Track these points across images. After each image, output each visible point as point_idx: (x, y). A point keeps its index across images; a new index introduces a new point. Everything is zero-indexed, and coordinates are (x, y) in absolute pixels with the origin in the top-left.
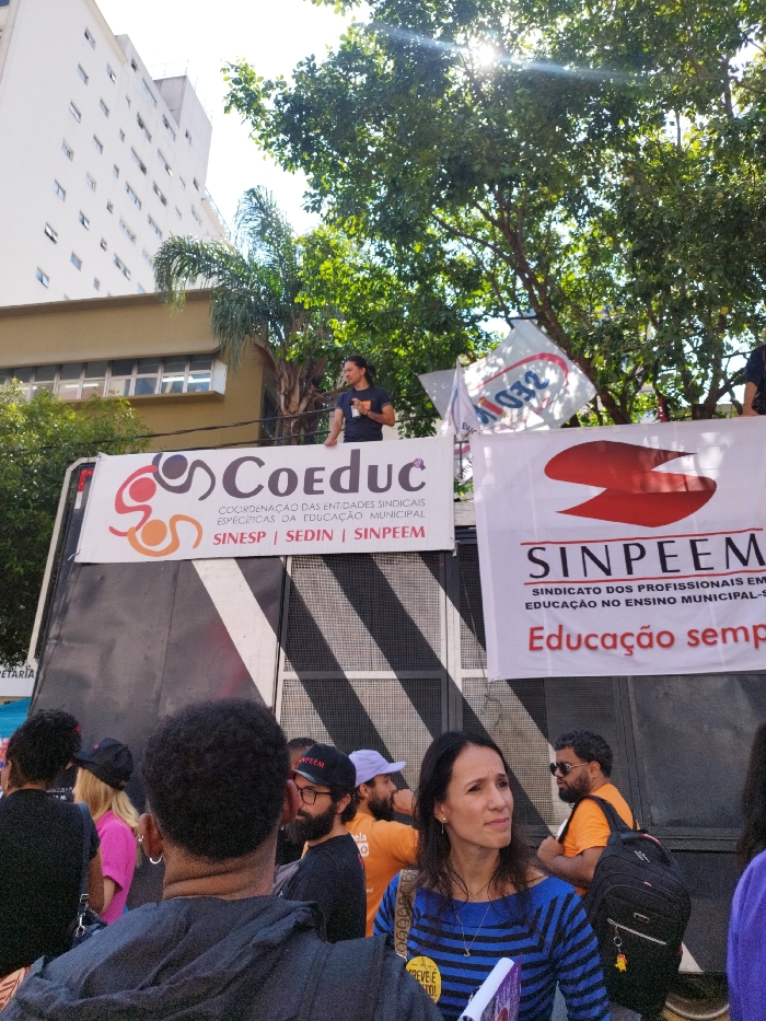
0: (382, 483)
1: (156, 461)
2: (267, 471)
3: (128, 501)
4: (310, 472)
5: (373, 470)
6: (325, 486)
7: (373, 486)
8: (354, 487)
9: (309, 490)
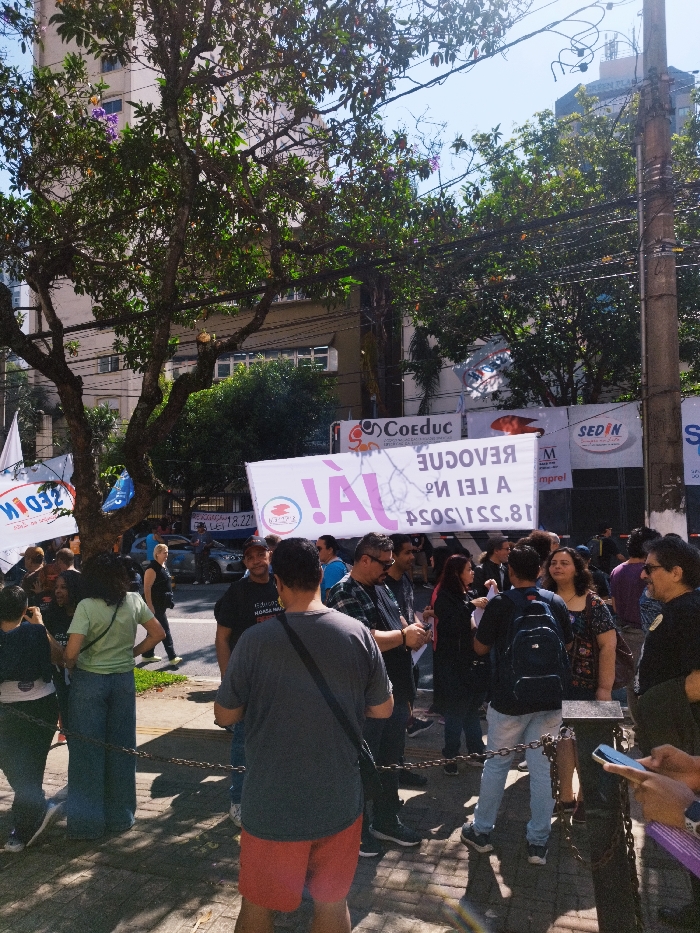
0: (437, 430)
1: (360, 423)
2: (398, 427)
3: (354, 438)
4: (413, 426)
5: (434, 426)
6: (418, 432)
7: (435, 432)
8: (428, 432)
9: (413, 434)
